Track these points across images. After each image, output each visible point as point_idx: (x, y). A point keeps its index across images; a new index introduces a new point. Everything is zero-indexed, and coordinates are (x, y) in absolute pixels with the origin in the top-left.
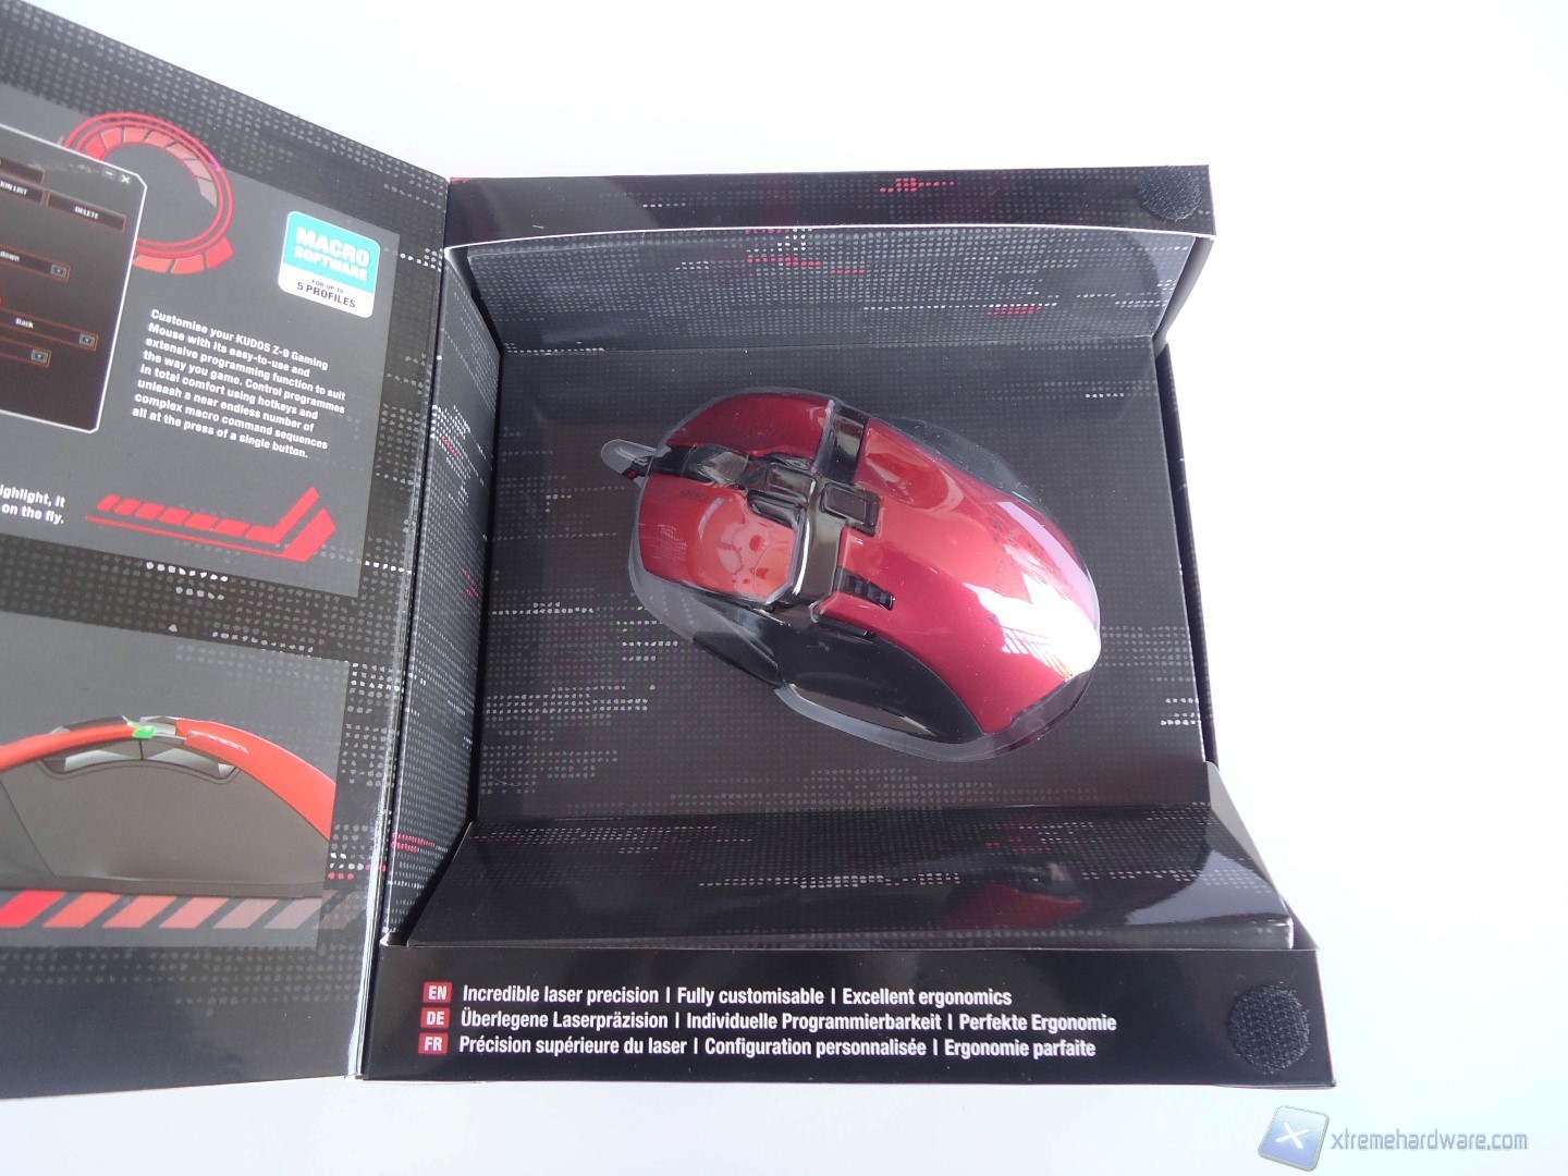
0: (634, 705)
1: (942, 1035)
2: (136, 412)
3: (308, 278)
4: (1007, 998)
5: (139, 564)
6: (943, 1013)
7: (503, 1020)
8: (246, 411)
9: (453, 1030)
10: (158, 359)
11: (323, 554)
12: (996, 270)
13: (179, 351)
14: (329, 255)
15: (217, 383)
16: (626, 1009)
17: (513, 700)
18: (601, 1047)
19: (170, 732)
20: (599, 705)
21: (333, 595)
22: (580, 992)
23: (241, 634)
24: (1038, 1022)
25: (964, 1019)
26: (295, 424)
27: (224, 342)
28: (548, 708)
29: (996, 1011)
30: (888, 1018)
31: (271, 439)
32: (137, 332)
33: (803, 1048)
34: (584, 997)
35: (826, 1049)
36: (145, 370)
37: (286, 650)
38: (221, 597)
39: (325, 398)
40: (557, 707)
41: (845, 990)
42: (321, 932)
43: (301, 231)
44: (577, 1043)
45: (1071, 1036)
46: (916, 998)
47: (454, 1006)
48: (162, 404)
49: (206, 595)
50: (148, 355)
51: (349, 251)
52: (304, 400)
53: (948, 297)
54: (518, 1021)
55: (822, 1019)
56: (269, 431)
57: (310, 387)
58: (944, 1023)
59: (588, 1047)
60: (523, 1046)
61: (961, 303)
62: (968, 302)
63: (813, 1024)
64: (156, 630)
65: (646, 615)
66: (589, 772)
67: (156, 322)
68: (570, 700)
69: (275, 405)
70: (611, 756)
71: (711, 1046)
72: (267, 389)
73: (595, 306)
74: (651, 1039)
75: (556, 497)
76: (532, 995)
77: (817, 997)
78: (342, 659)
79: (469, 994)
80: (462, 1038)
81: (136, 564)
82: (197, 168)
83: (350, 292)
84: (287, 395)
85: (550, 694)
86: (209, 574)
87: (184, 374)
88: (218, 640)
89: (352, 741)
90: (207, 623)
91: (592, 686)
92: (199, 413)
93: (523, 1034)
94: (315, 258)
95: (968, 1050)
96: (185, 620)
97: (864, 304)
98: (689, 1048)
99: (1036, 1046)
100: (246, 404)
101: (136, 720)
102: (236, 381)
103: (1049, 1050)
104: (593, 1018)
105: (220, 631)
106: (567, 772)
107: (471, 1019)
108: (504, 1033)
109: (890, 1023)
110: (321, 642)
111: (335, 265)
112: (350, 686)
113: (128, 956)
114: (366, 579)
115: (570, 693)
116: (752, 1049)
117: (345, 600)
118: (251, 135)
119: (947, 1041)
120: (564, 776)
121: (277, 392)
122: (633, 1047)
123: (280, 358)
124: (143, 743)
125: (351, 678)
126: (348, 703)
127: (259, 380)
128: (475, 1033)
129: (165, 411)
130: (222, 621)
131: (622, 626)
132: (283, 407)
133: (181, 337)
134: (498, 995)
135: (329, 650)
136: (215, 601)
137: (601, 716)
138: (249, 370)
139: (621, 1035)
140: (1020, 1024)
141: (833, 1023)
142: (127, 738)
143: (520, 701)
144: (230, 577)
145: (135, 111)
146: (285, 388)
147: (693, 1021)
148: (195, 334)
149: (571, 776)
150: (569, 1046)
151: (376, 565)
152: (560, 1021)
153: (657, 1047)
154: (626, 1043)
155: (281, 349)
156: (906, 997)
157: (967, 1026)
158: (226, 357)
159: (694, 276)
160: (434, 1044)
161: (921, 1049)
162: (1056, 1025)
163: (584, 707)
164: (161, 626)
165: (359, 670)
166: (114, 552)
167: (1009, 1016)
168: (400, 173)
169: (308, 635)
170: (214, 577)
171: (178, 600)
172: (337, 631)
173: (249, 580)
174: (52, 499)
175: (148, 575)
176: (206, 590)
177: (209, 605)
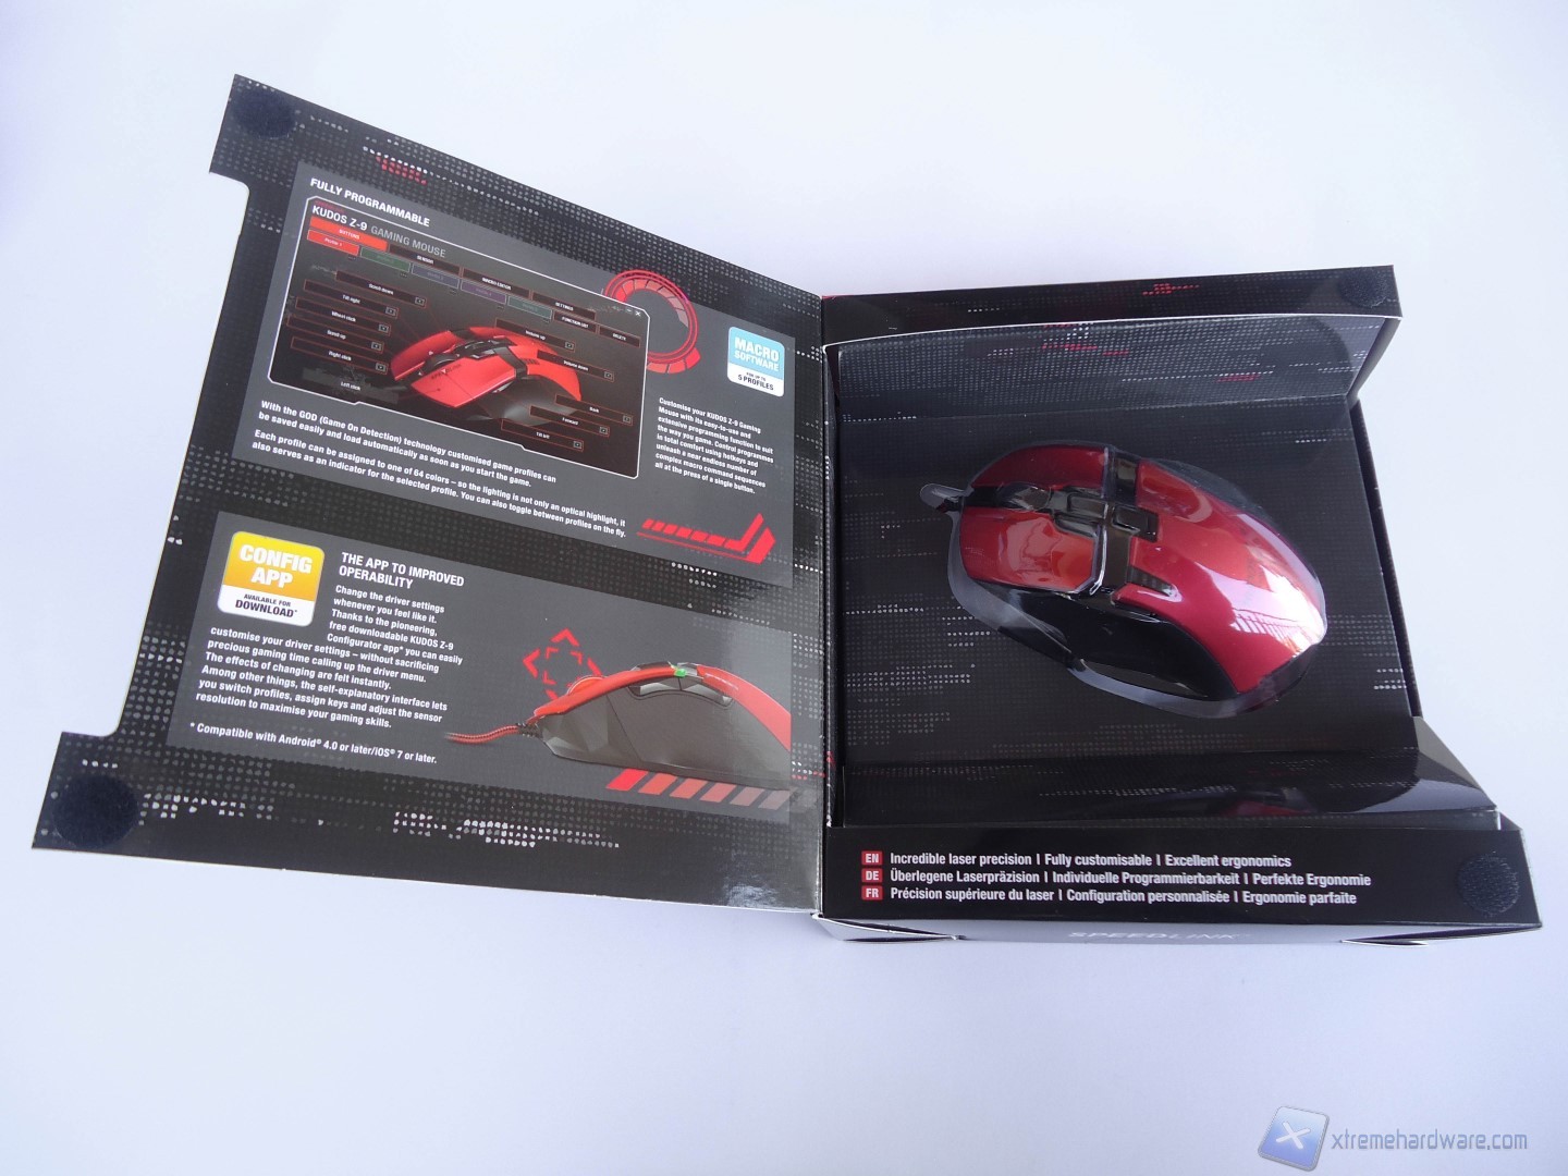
0: (960, 679)
1: (1240, 888)
2: (657, 465)
3: (744, 372)
4: (1288, 862)
5: (668, 564)
6: (1241, 871)
7: (921, 877)
8: (717, 463)
9: (885, 884)
10: (665, 430)
11: (769, 558)
12: (1229, 348)
13: (677, 424)
14: (755, 355)
15: (699, 444)
16: (1008, 869)
17: (868, 677)
18: (992, 896)
19: (694, 674)
20: (933, 679)
21: (777, 587)
22: (974, 857)
23: (728, 611)
24: (1311, 879)
25: (1256, 877)
26: (745, 471)
27: (701, 417)
28: (895, 682)
29: (1280, 871)
30: (1200, 876)
31: (733, 481)
32: (654, 413)
33: (1139, 897)
34: (977, 860)
35: (1154, 897)
36: (660, 437)
37: (754, 624)
38: (714, 586)
39: (761, 453)
40: (901, 681)
41: (1167, 856)
42: (790, 813)
43: (737, 340)
44: (974, 892)
45: (1337, 889)
46: (1220, 862)
47: (885, 867)
48: (670, 459)
49: (706, 584)
50: (660, 428)
51: (766, 352)
52: (749, 454)
53: (1189, 369)
54: (931, 878)
55: (1151, 876)
56: (731, 476)
57: (751, 446)
58: (1241, 879)
59: (982, 895)
60: (937, 894)
61: (1198, 374)
62: (1204, 373)
63: (1145, 880)
64: (680, 607)
65: (963, 612)
66: (929, 728)
67: (663, 406)
68: (911, 676)
69: (734, 458)
70: (945, 716)
71: (1072, 894)
72: (728, 447)
73: (920, 385)
74: (1028, 891)
75: (888, 527)
76: (940, 859)
77: (1146, 861)
78: (786, 632)
79: (894, 859)
80: (893, 889)
81: (665, 563)
82: (676, 302)
83: (770, 380)
84: (739, 452)
85: (896, 671)
86: (707, 571)
87: (681, 439)
88: (715, 614)
89: (798, 686)
90: (708, 603)
91: (927, 665)
92: (691, 465)
93: (935, 886)
94: (746, 357)
95: (1261, 899)
96: (696, 601)
97: (1123, 377)
98: (1056, 896)
99: (1311, 896)
100: (716, 458)
101: (676, 665)
102: (710, 443)
103: (1322, 899)
104: (985, 875)
105: (716, 608)
106: (912, 728)
107: (897, 876)
108: (922, 885)
109: (1201, 879)
110: (774, 618)
111: (759, 362)
112: (793, 649)
113: (685, 816)
114: (796, 576)
115: (911, 671)
116: (1101, 898)
117: (785, 590)
118: (703, 276)
119: (1245, 893)
120: (910, 731)
121: (734, 449)
122: (1015, 895)
123: (733, 427)
124: (681, 680)
125: (793, 644)
126: (793, 661)
127: (722, 442)
128: (901, 885)
129: (673, 464)
130: (717, 602)
131: (946, 621)
132: (738, 460)
133: (677, 415)
134: (915, 859)
135: (778, 624)
136: (711, 588)
137: (936, 687)
138: (716, 435)
139: (1006, 887)
140: (1298, 880)
141: (1160, 879)
142: (669, 677)
143: (873, 677)
144: (718, 573)
145: (639, 269)
146: (738, 446)
147: (1057, 878)
148: (685, 413)
149: (916, 731)
150: (969, 895)
151: (801, 567)
152: (962, 877)
153: (1032, 896)
154: (1010, 893)
155: (733, 421)
156: (1213, 861)
157: (1259, 881)
158: (702, 427)
159: (999, 361)
160: (873, 893)
161: (1225, 898)
162: (1325, 881)
163: (922, 681)
164: (684, 604)
165: (797, 638)
166: (654, 556)
167: (1289, 875)
168: (791, 296)
169: (766, 614)
170: (709, 573)
171: (691, 587)
172: (783, 612)
173: (729, 575)
174: (618, 521)
175: (673, 571)
176: (706, 582)
177: (708, 591)
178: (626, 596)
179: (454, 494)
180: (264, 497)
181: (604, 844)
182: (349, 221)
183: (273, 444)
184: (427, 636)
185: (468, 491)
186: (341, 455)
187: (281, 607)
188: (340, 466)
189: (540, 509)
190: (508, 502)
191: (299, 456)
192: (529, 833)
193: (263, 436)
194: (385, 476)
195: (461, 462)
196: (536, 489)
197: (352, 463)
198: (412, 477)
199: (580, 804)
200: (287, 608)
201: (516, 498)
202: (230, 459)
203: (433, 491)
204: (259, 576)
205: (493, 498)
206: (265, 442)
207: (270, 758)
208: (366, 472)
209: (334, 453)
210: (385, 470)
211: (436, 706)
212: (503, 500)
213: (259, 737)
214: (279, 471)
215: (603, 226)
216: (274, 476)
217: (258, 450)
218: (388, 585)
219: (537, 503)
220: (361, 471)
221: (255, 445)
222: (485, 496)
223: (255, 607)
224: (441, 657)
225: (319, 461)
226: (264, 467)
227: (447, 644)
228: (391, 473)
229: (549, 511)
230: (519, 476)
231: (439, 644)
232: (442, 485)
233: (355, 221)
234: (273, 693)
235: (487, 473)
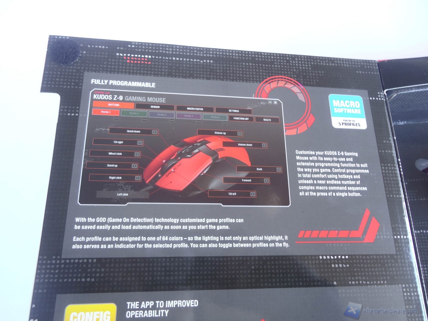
2: (301, 194)
3: (341, 120)
5: (317, 258)
8: (336, 182)
10: (302, 170)
11: (378, 237)
13: (308, 164)
14: (346, 107)
15: (323, 173)
21: (387, 255)
23: (359, 280)
26: (353, 182)
27: (321, 156)
31: (347, 191)
32: (293, 161)
36: (299, 175)
37: (377, 284)
38: (348, 266)
39: (361, 168)
43: (334, 101)
48: (308, 188)
49: (342, 265)
50: (299, 169)
51: (352, 103)
52: (353, 171)
56: (345, 188)
57: (354, 165)
64: (329, 285)
67: (298, 155)
69: (345, 176)
72: (340, 170)
78: (398, 284)
82: (296, 89)
83: (357, 120)
84: (348, 171)
86: (341, 256)
87: (312, 173)
88: (352, 285)
90: (346, 278)
92: (321, 188)
94: (341, 110)
96: (338, 279)
100: (335, 179)
102: (329, 170)
105: (352, 281)
110: (388, 278)
111: (349, 111)
112: (404, 296)
114: (397, 244)
117: (392, 256)
118: (308, 69)
121: (344, 171)
123: (341, 156)
125: (404, 292)
126: (406, 304)
127: (336, 168)
129: (310, 191)
130: (351, 276)
132: (348, 177)
133: (307, 158)
135: (392, 281)
136: (346, 267)
138: (332, 165)
144: (349, 256)
145: (272, 76)
146: (346, 168)
148: (311, 156)
151: (399, 237)
155: (340, 152)
158: (324, 162)
164: (331, 283)
165: (406, 287)
166: (308, 254)
168: (361, 65)
169: (383, 276)
170: (343, 257)
171: (334, 270)
172: (393, 271)
173: (355, 255)
174: (284, 237)
175: (321, 262)
176: (342, 264)
177: (345, 270)
178: (295, 287)
179: (186, 246)
180: (81, 278)
182: (113, 97)
183: (83, 243)
185: (195, 242)
186: (121, 239)
188: (121, 246)
189: (237, 242)
190: (218, 243)
191: (98, 246)
193: (78, 239)
194: (147, 246)
195: (188, 224)
196: (234, 230)
197: (127, 243)
198: (162, 242)
201: (222, 238)
202: (60, 259)
203: (174, 247)
205: (209, 242)
206: (79, 243)
208: (136, 246)
209: (117, 239)
210: (147, 242)
212: (214, 242)
214: (88, 259)
215: (249, 57)
216: (85, 263)
217: (76, 250)
218: (154, 317)
219: (235, 238)
220: (133, 246)
221: (74, 247)
222: (204, 242)
225: (110, 246)
226: (79, 259)
228: (149, 242)
229: (243, 242)
230: (222, 224)
232: (179, 242)
233: (116, 96)
235: (203, 227)
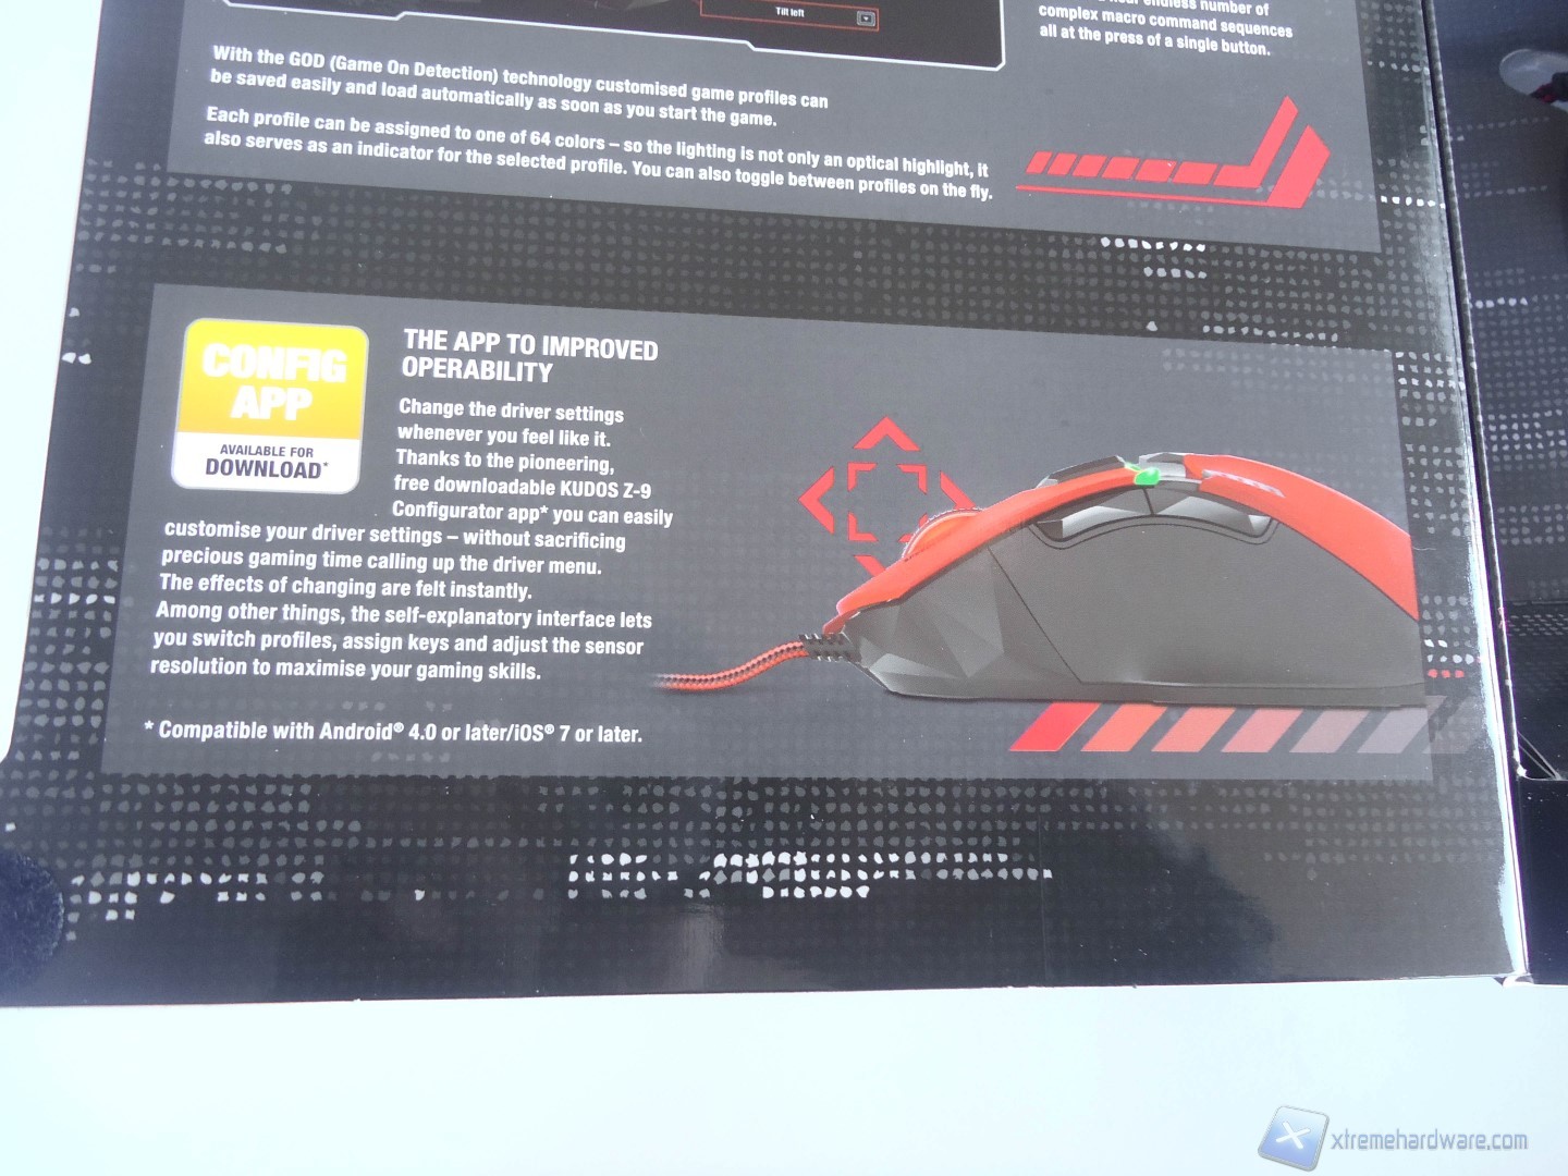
2: (1044, 31)
5: (1092, 242)
8: (1177, 3)
11: (1321, 193)
19: (1178, 474)
21: (1347, 254)
23: (1238, 324)
26: (1244, 8)
31: (1217, 36)
37: (1303, 341)
38: (1202, 275)
42: (1435, 758)
48: (1072, 14)
49: (1183, 273)
56: (1212, 25)
64: (1131, 332)
78: (1380, 348)
81: (1088, 241)
86: (1181, 243)
88: (1212, 336)
89: (1418, 469)
90: (1192, 314)
92: (1120, 18)
96: (1164, 314)
101: (1134, 460)
105: (1212, 323)
110: (1347, 324)
112: (1399, 387)
113: (1192, 792)
114: (1387, 223)
117: (1365, 258)
124: (1149, 491)
125: (1398, 374)
126: (1401, 414)
129: (1079, 23)
130: (1212, 309)
135: (1359, 336)
136: (1196, 280)
142: (1127, 487)
144: (1208, 244)
151: (1396, 200)
164: (1137, 325)
165: (1406, 361)
166: (1060, 229)
169: (1327, 316)
170: (1188, 247)
171: (1150, 285)
172: (1365, 306)
173: (1232, 246)
174: (973, 168)
175: (1106, 256)
176: (1183, 267)
177: (1190, 288)
178: (1008, 326)
179: (618, 168)
180: (239, 239)
181: (1018, 873)
183: (244, 130)
184: (595, 477)
185: (646, 158)
186: (380, 128)
187: (295, 461)
188: (381, 150)
189: (801, 169)
190: (732, 167)
191: (298, 145)
192: (853, 867)
193: (224, 116)
194: (473, 156)
195: (625, 98)
196: (791, 130)
197: (403, 141)
198: (528, 149)
199: (957, 792)
200: (307, 461)
201: (747, 154)
202: (164, 175)
203: (573, 170)
204: (245, 405)
205: (700, 163)
206: (227, 128)
207: (307, 773)
208: (435, 155)
209: (365, 126)
210: (473, 144)
211: (628, 621)
212: (720, 164)
213: (280, 732)
214: (261, 182)
216: (253, 195)
217: (218, 149)
218: (502, 381)
219: (793, 158)
220: (424, 154)
221: (210, 139)
222: (682, 161)
223: (243, 469)
224: (628, 517)
225: (338, 148)
226: (231, 180)
227: (637, 487)
228: (484, 147)
229: (822, 171)
230: (751, 108)
231: (621, 489)
232: (592, 154)
234: (299, 639)
235: (680, 114)
